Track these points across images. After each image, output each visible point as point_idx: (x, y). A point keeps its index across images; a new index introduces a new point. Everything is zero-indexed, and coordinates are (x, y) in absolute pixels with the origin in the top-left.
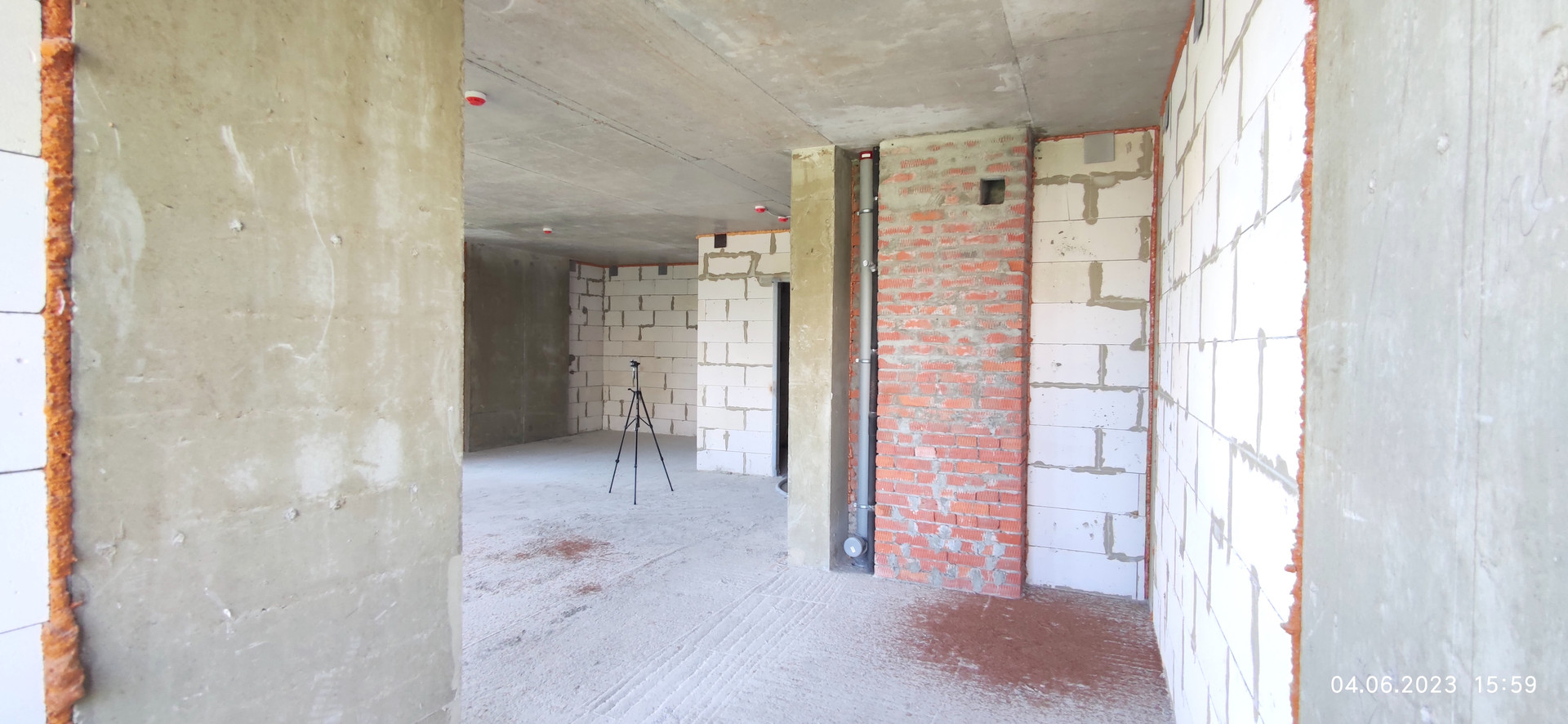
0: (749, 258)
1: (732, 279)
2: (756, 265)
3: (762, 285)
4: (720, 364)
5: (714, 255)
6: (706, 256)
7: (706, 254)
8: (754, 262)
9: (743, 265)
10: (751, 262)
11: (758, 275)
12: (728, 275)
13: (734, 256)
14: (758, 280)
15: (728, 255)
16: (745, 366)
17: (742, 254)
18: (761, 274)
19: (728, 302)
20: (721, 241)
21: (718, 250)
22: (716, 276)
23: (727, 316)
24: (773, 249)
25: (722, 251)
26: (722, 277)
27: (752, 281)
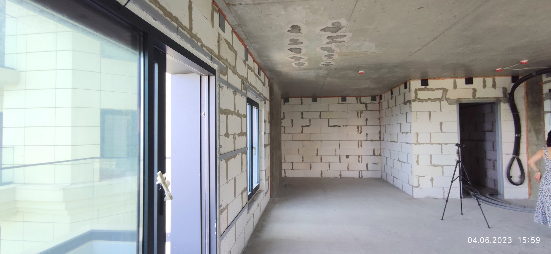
0: (441, 91)
1: (432, 101)
2: (446, 95)
3: (450, 104)
4: (427, 144)
5: (420, 90)
6: (416, 90)
7: (416, 89)
8: (444, 93)
9: (438, 94)
10: (443, 93)
11: (447, 99)
12: (429, 99)
13: (433, 90)
14: (447, 102)
15: (429, 90)
16: (441, 144)
17: (437, 89)
18: (449, 99)
19: (430, 113)
20: (425, 83)
21: (423, 87)
22: (423, 100)
23: (430, 120)
24: (455, 87)
25: (425, 88)
26: (426, 100)
27: (444, 103)
